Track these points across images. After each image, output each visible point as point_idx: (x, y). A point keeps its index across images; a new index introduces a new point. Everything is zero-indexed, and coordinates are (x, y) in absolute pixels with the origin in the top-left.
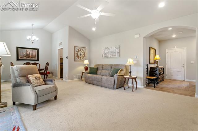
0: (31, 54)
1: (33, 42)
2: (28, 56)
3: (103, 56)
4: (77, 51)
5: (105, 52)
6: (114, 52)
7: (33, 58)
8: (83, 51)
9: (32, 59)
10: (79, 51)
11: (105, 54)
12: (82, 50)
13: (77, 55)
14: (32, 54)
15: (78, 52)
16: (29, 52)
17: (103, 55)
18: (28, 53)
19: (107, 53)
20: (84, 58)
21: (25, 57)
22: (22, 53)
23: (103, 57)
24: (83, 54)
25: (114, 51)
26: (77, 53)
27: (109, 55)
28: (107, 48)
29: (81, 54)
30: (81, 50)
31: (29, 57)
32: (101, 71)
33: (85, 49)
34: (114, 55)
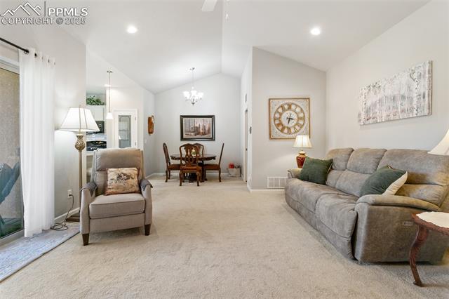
0: (201, 128)
1: (193, 103)
2: (196, 131)
3: (363, 117)
4: (277, 111)
5: (369, 104)
6: (403, 97)
7: (205, 134)
8: (298, 110)
9: (203, 137)
10: (284, 110)
11: (367, 112)
12: (293, 107)
13: (277, 122)
14: (204, 127)
15: (281, 114)
16: (199, 123)
17: (359, 115)
18: (197, 125)
19: (375, 105)
20: (303, 128)
21: (192, 134)
22: (187, 126)
23: (360, 120)
24: (299, 119)
25: (402, 93)
26: (277, 116)
27: (382, 113)
28: (375, 87)
29: (290, 119)
30: (290, 108)
31: (199, 133)
32: (340, 172)
33: (305, 103)
34: (403, 111)
